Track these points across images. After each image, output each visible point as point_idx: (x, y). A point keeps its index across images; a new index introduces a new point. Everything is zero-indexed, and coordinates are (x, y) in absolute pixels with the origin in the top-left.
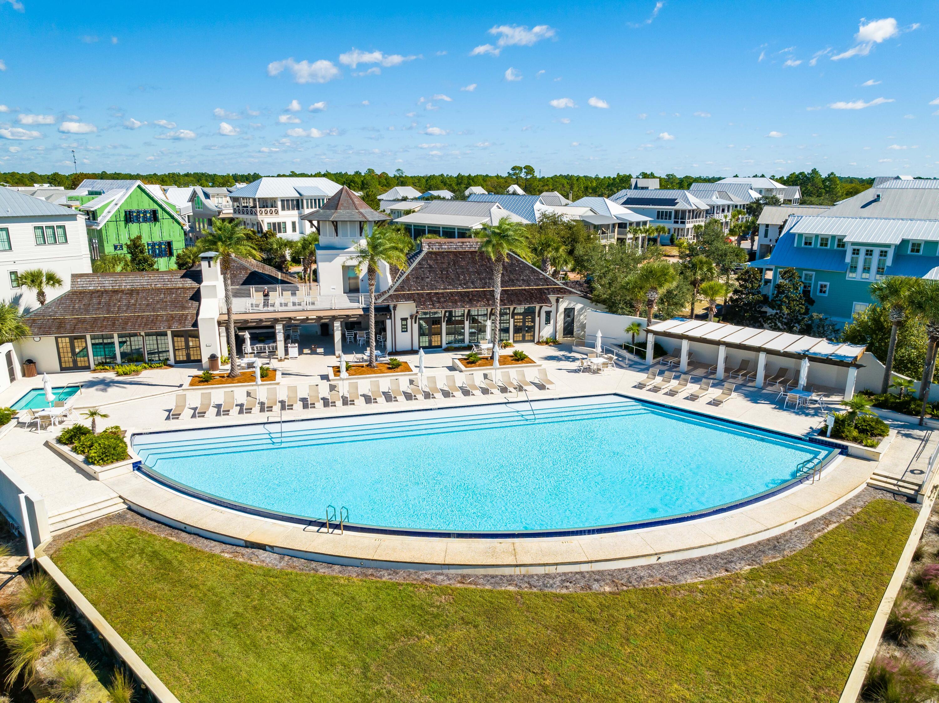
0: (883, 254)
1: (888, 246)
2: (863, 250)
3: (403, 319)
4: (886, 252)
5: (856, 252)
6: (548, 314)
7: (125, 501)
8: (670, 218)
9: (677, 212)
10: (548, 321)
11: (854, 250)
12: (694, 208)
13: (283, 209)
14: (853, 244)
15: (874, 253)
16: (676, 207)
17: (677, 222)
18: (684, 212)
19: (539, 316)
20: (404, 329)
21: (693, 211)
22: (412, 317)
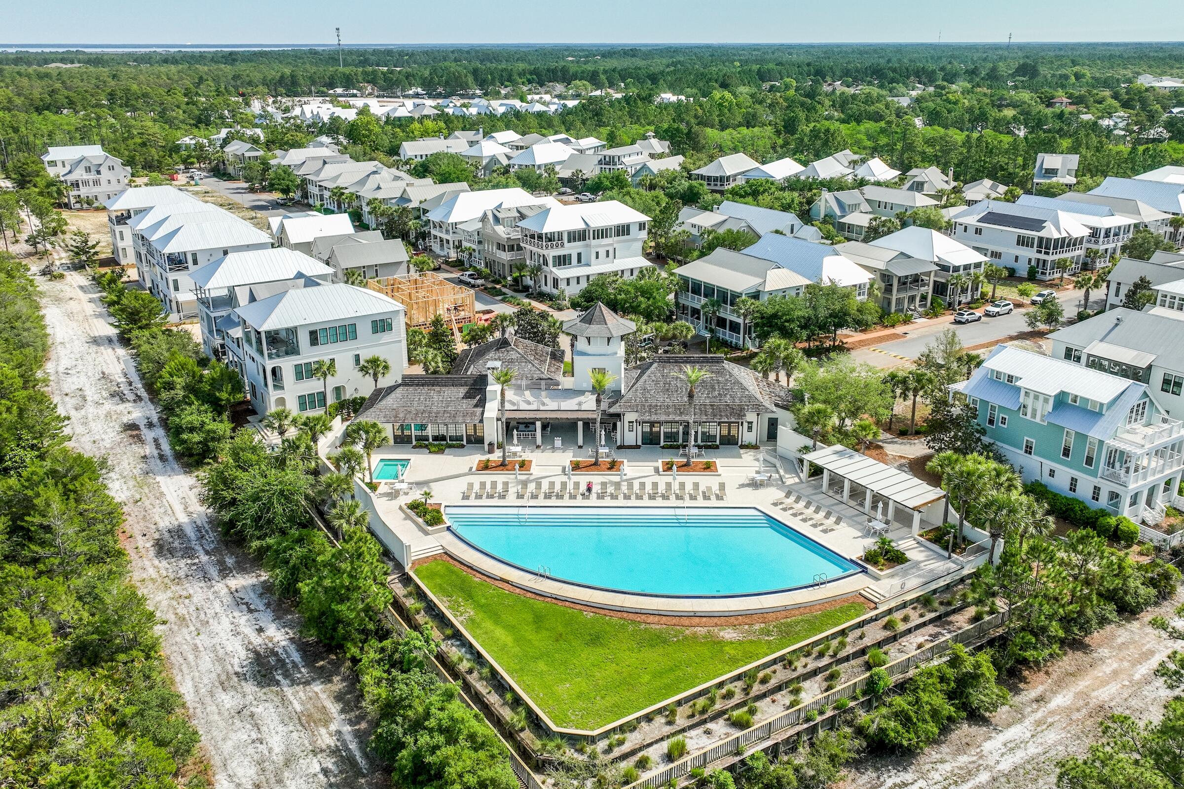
1: (1050, 395)
2: (1032, 395)
3: (629, 423)
4: (1047, 400)
5: (1027, 396)
6: (750, 424)
7: (443, 548)
8: (1032, 247)
9: (1041, 239)
11: (1026, 393)
12: (1064, 235)
14: (1025, 388)
16: (1042, 234)
17: (1040, 252)
18: (1049, 240)
19: (742, 425)
20: (631, 430)
21: (1064, 239)
22: (636, 421)
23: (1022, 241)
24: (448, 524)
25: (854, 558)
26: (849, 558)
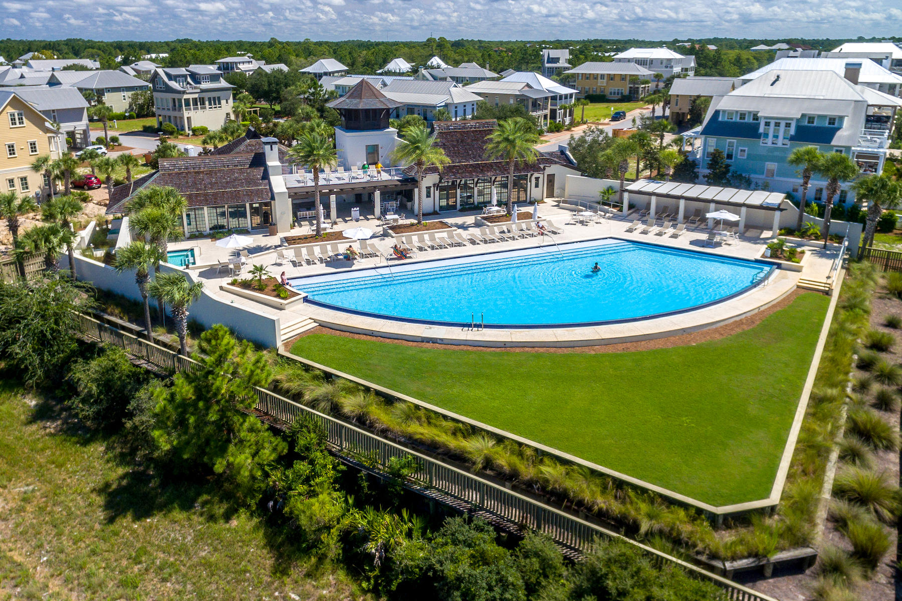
0: (788, 125)
1: (792, 119)
2: (773, 123)
3: (427, 188)
4: (790, 124)
5: (767, 124)
6: (537, 179)
7: (314, 320)
10: (537, 186)
11: (766, 122)
14: (766, 118)
15: (781, 125)
19: (530, 182)
20: (428, 196)
22: (434, 185)
24: (304, 295)
25: (758, 257)
26: (753, 259)
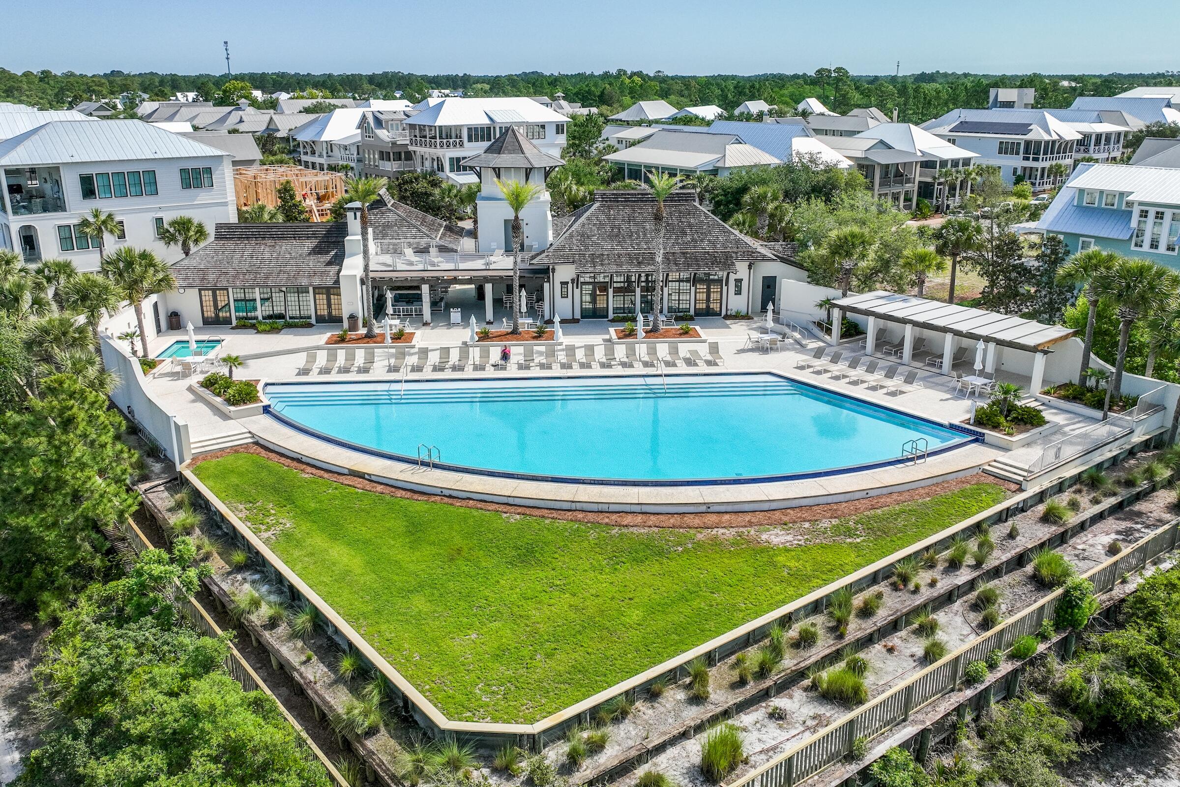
0: (1175, 217)
2: (1152, 212)
3: (562, 283)
5: (1144, 214)
7: (253, 436)
8: (1018, 153)
9: (1028, 143)
12: (1055, 137)
13: (470, 140)
16: (1028, 137)
17: (1027, 159)
18: (1038, 143)
19: (727, 284)
20: (565, 295)
21: (1054, 142)
22: (572, 280)
23: (1005, 149)
24: (266, 402)
25: (958, 423)
26: (945, 422)
